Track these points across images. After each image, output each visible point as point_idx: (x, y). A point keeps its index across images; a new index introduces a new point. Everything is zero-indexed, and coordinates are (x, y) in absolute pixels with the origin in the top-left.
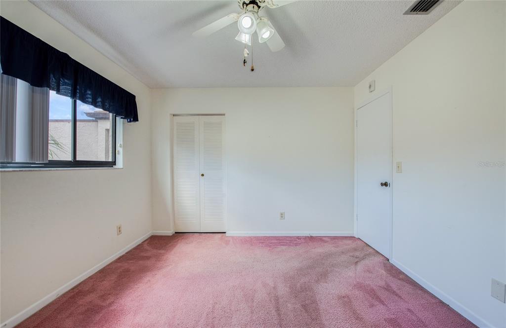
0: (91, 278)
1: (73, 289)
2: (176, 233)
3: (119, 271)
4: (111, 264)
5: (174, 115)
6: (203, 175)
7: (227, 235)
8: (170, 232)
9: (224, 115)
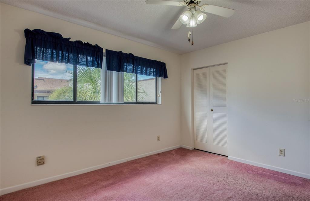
0: (142, 158)
1: (134, 160)
2: (195, 149)
3: (153, 159)
4: (153, 155)
5: (194, 69)
6: (212, 110)
7: (228, 159)
8: (190, 147)
9: (226, 64)
